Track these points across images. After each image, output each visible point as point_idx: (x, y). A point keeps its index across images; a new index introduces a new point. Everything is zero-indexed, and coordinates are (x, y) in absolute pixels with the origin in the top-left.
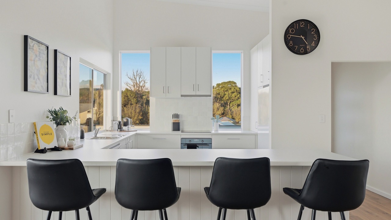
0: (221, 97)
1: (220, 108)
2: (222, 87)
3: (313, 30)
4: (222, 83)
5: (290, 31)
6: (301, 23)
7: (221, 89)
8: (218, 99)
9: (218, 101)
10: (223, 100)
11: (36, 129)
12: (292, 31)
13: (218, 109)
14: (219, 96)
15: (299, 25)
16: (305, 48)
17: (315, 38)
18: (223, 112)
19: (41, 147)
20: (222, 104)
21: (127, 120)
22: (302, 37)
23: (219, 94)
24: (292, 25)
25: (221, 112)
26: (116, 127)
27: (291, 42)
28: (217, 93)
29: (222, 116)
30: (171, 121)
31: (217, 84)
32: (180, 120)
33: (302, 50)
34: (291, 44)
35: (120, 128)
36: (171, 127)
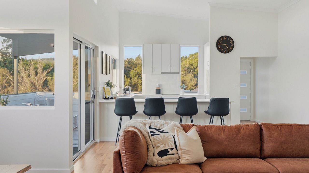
0: (194, 67)
1: (193, 80)
2: (195, 58)
3: (231, 41)
4: (195, 53)
5: (219, 41)
6: (225, 38)
7: (194, 60)
8: (191, 70)
9: (191, 72)
10: (196, 71)
11: (104, 89)
12: (220, 41)
13: (191, 80)
14: (192, 67)
15: (224, 39)
16: (227, 50)
17: (232, 45)
18: (196, 83)
19: (107, 97)
20: (195, 75)
21: (128, 87)
22: (225, 44)
23: (192, 65)
24: (220, 39)
25: (194, 83)
26: (123, 92)
27: (220, 47)
28: (190, 64)
29: (195, 87)
30: (155, 88)
31: (191, 55)
32: (161, 88)
33: (225, 51)
34: (220, 48)
35: (125, 92)
36: (155, 91)
